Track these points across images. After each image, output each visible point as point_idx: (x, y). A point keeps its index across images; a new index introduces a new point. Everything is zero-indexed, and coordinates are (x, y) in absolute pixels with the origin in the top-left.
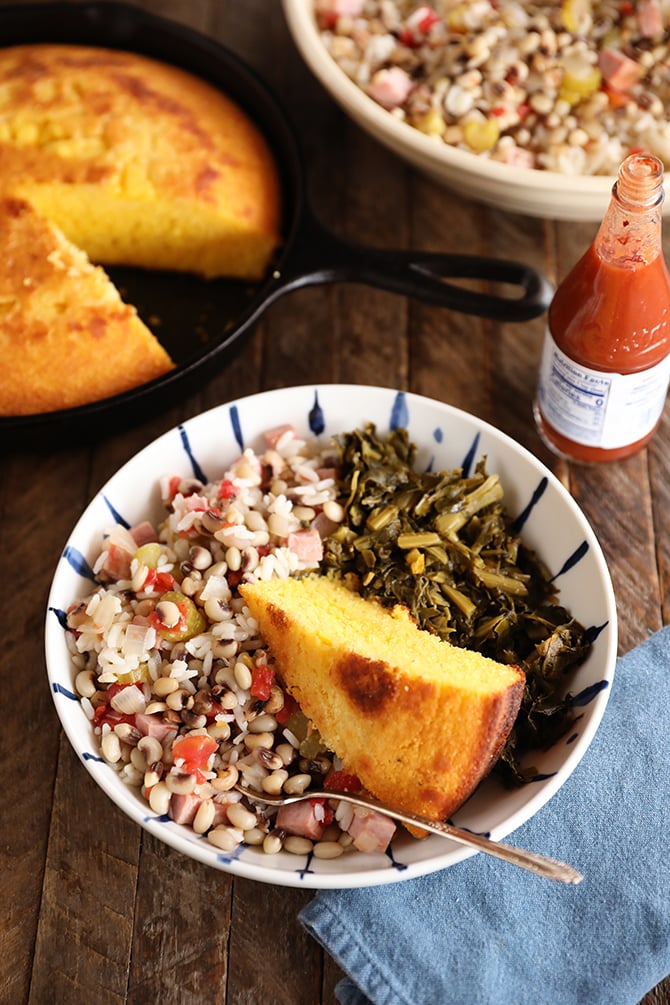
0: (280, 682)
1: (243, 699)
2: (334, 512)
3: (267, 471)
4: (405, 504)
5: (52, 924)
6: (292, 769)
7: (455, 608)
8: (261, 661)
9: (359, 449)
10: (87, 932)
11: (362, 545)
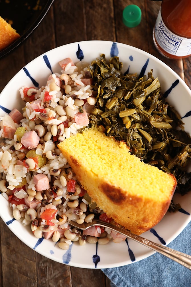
0: (78, 184)
1: (65, 191)
2: (92, 101)
3: (62, 82)
4: (120, 96)
5: (7, 266)
6: (87, 213)
7: (144, 139)
8: (70, 177)
9: (99, 72)
10: (20, 268)
11: (104, 116)
